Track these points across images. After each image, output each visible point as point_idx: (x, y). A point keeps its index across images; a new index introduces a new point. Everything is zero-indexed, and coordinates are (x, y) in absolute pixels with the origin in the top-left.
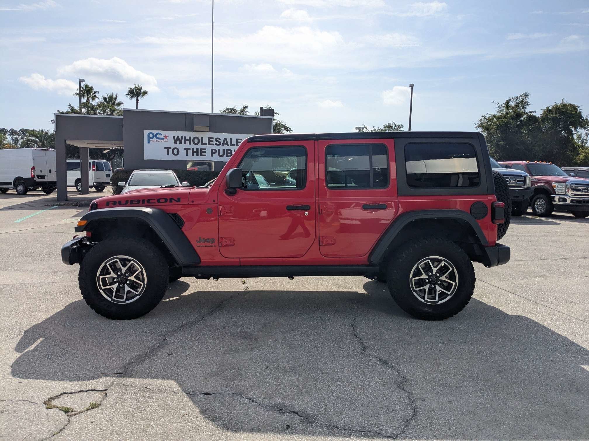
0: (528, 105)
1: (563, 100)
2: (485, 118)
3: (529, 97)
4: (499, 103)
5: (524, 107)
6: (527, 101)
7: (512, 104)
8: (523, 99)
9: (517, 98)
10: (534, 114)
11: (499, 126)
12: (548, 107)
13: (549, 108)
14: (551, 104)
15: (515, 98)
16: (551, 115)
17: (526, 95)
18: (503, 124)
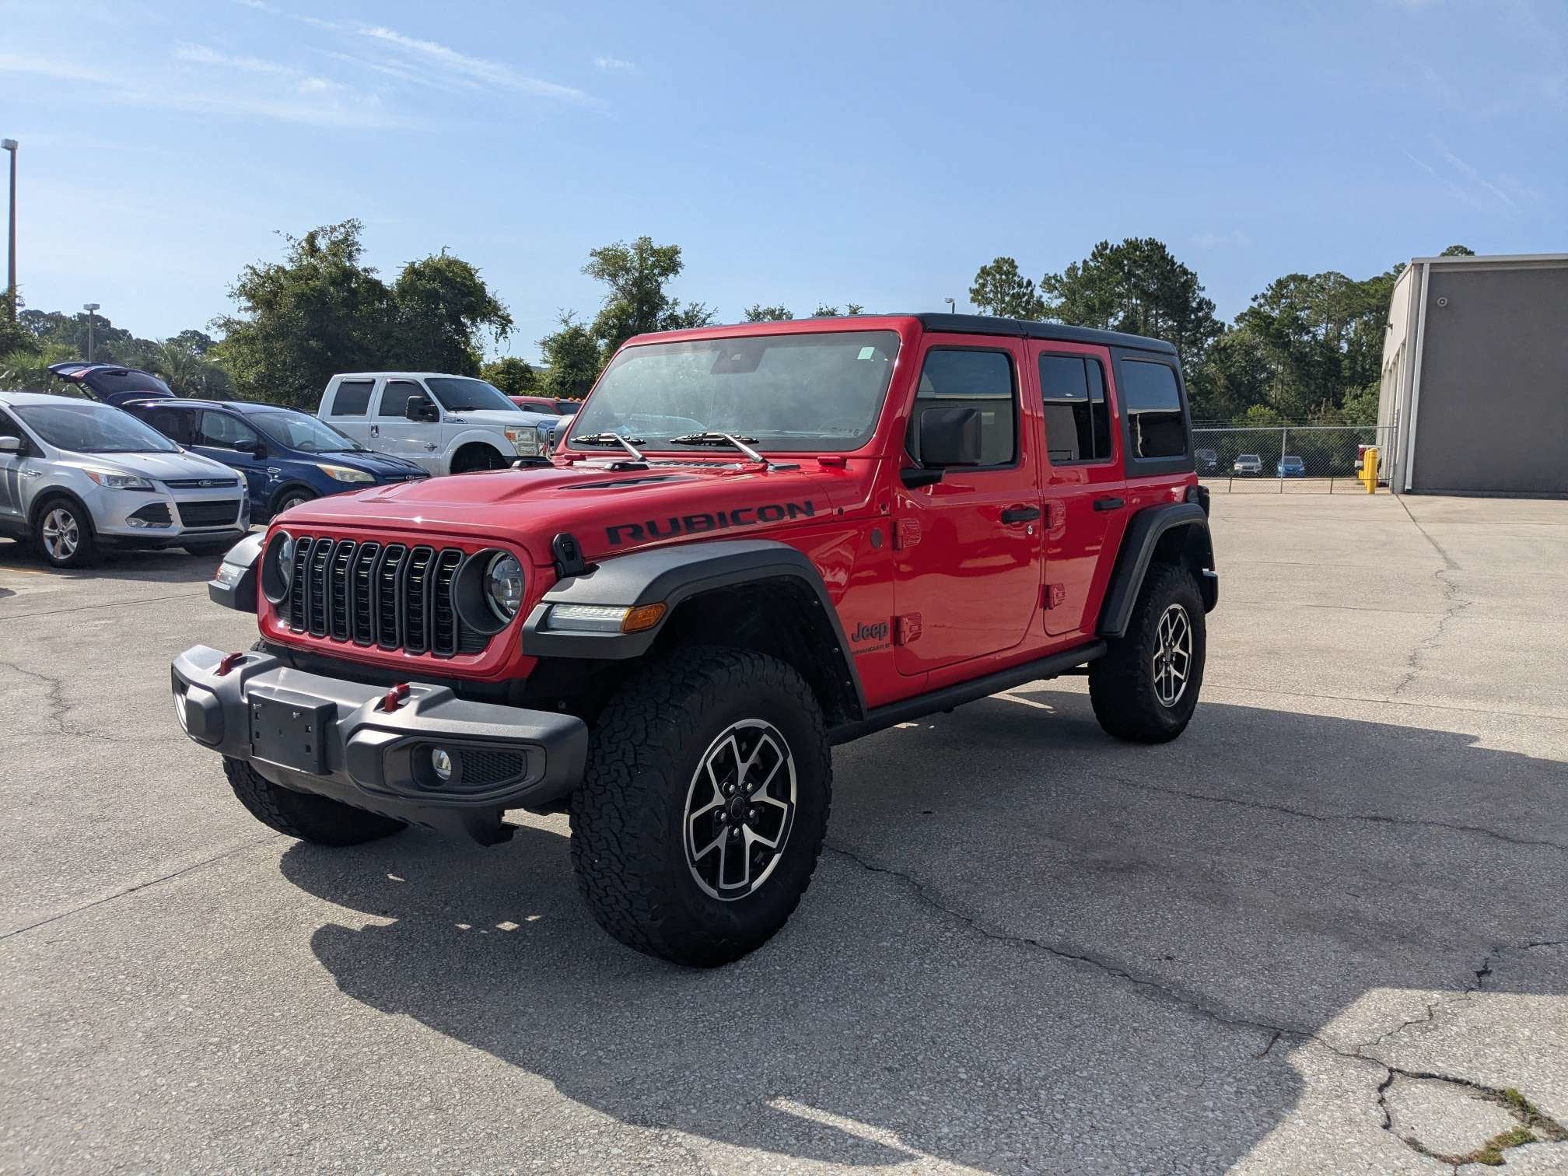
0: (358, 250)
1: (443, 251)
2: (255, 273)
3: (361, 231)
4: (291, 238)
5: (350, 257)
6: (356, 240)
7: (322, 243)
8: (348, 234)
9: (333, 229)
10: (375, 276)
11: (302, 299)
12: (414, 263)
13: (417, 265)
14: (420, 256)
15: (328, 229)
16: (422, 284)
17: (354, 226)
18: (312, 295)
